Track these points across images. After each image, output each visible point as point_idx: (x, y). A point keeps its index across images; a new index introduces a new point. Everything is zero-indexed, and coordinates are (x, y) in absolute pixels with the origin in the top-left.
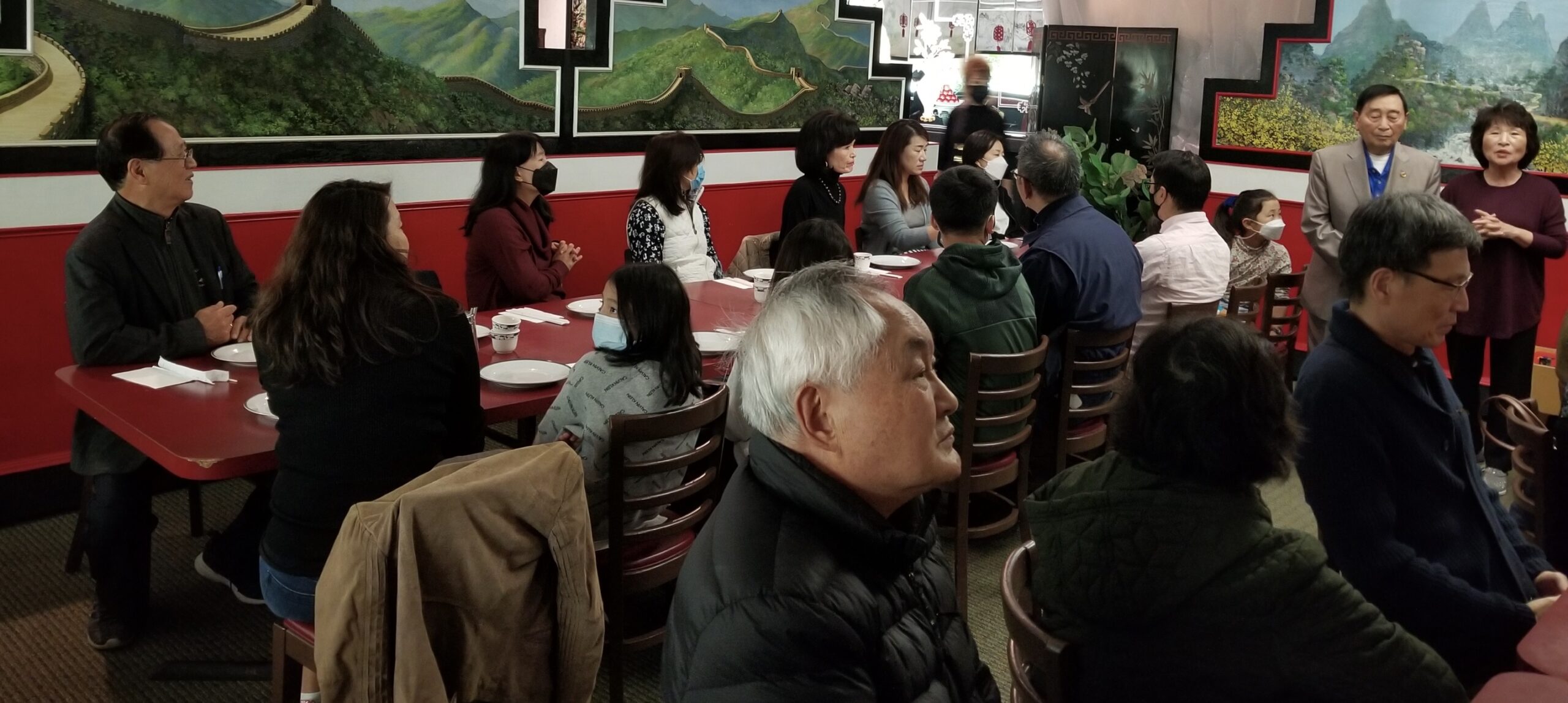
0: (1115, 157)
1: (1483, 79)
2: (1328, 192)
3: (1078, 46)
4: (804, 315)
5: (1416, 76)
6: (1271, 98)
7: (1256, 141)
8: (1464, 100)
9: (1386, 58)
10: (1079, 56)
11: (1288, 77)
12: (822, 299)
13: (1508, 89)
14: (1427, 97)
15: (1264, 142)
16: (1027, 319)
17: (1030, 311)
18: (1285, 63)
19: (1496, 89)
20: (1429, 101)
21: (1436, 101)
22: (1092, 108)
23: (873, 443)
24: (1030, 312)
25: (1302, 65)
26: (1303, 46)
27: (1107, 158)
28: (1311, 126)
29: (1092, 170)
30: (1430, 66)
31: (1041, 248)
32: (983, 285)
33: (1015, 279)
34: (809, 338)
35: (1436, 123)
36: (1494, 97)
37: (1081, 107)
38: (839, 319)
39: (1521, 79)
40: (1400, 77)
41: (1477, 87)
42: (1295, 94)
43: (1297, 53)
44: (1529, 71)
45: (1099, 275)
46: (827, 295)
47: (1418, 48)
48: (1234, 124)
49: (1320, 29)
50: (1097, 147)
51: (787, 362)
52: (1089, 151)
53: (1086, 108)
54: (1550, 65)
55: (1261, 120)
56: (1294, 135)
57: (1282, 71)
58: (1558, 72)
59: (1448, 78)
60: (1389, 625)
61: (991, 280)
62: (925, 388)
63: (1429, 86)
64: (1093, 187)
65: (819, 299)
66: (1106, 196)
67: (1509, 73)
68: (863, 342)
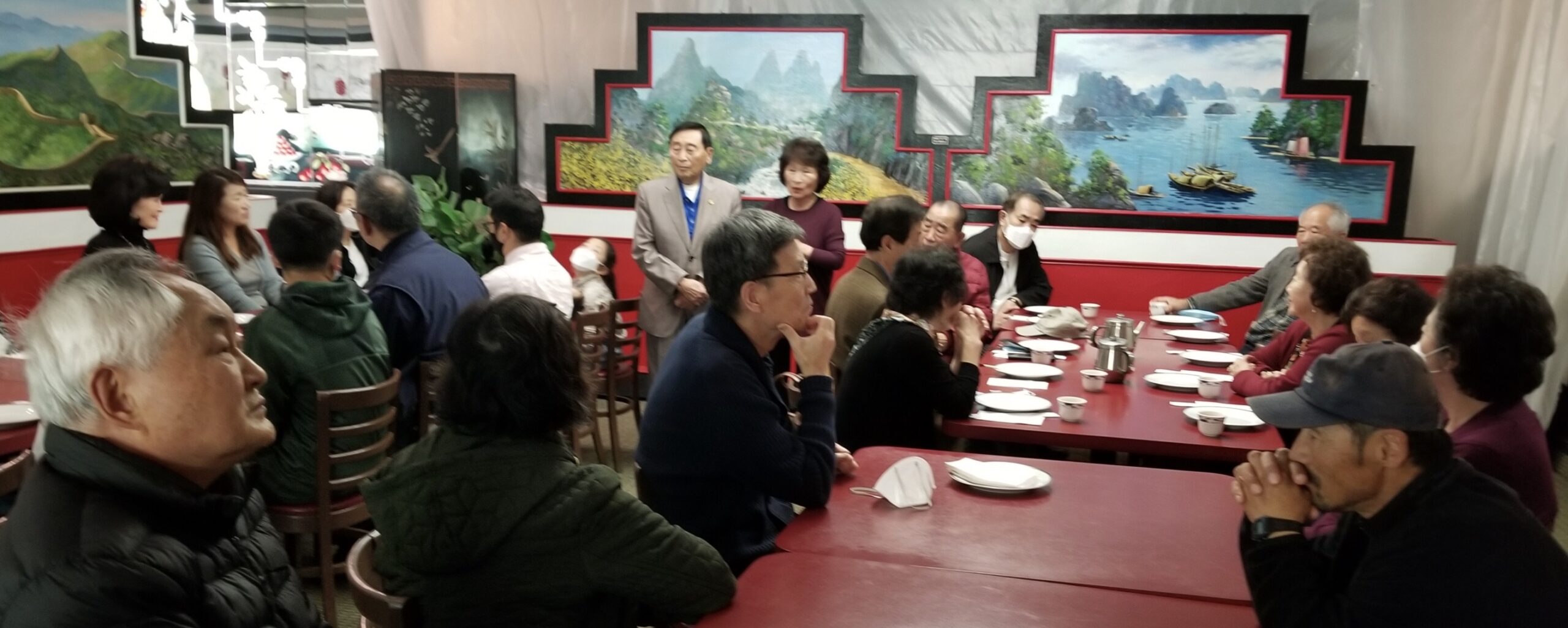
0: (467, 205)
1: (777, 121)
2: (652, 221)
3: (417, 91)
4: (91, 300)
5: (724, 119)
6: (604, 142)
7: (596, 184)
8: (763, 139)
9: (700, 103)
10: (420, 103)
11: (618, 121)
12: (110, 283)
13: (797, 129)
14: (735, 137)
15: (603, 184)
16: (378, 355)
17: (380, 347)
18: (615, 108)
19: (787, 128)
20: (737, 141)
21: (742, 141)
22: (440, 157)
23: (179, 417)
24: (381, 349)
25: (630, 110)
26: (629, 91)
27: (459, 207)
28: (642, 167)
29: (444, 219)
30: (736, 107)
31: (386, 284)
32: (330, 323)
33: (363, 315)
34: (98, 320)
35: (743, 161)
36: (785, 136)
37: (428, 156)
38: (131, 301)
39: (805, 119)
40: (712, 120)
41: (772, 128)
42: (626, 137)
43: (624, 98)
44: (811, 113)
45: (445, 307)
46: (114, 279)
47: (725, 92)
48: (575, 168)
49: (641, 75)
50: (448, 197)
51: (76, 348)
52: (442, 199)
53: (433, 156)
54: (826, 107)
55: (599, 164)
56: (628, 176)
57: (613, 116)
58: (832, 113)
59: (749, 120)
60: (671, 527)
61: (338, 318)
62: (230, 362)
63: (736, 128)
64: (446, 236)
65: (106, 283)
66: (460, 243)
67: (796, 114)
68: (159, 321)
